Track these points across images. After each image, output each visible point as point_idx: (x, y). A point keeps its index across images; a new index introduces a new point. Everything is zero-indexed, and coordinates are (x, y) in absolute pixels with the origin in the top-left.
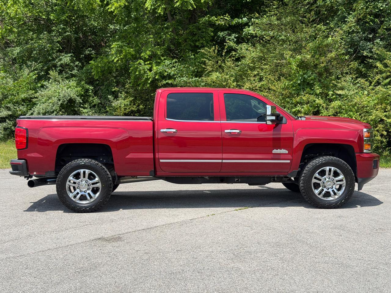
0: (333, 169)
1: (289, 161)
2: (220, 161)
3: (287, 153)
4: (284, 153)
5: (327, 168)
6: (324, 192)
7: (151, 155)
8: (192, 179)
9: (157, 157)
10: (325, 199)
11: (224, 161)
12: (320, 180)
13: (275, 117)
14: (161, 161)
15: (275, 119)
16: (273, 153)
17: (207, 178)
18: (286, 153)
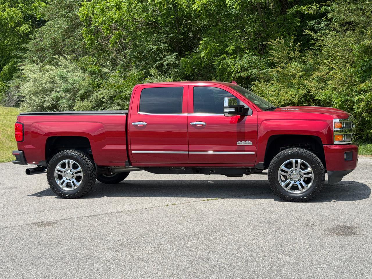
0: (299, 161)
1: (253, 153)
2: (187, 152)
3: (252, 144)
4: (248, 144)
5: (294, 160)
6: (291, 185)
7: (124, 147)
8: (170, 169)
9: (130, 148)
10: (293, 192)
11: (190, 153)
12: (287, 172)
13: (234, 109)
14: (133, 152)
15: (234, 110)
16: (237, 144)
17: (183, 168)
18: (250, 144)
